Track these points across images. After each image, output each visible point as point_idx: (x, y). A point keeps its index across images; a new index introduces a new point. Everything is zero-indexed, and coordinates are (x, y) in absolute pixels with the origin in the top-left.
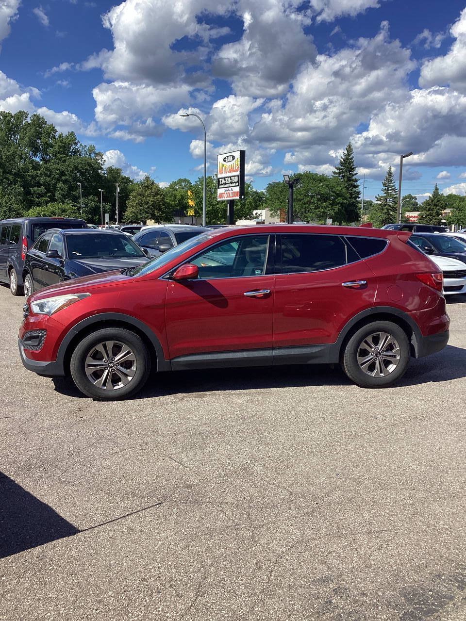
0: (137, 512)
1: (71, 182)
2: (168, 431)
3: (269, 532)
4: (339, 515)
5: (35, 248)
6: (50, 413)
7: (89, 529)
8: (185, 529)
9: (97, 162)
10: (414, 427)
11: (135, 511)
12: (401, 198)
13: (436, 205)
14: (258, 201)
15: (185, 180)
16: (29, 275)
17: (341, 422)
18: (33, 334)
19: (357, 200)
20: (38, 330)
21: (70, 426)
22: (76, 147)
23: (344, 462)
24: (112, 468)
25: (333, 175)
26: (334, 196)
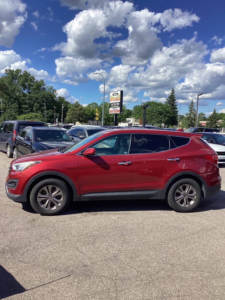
0: (57, 280)
1: (41, 103)
2: (77, 234)
3: (125, 294)
4: (163, 286)
5: (19, 135)
6: (18, 221)
7: (31, 289)
8: (81, 291)
9: (53, 94)
10: (203, 235)
11: (56, 280)
12: (198, 114)
13: (214, 118)
14: (129, 114)
15: (95, 103)
16: (16, 148)
17: (166, 231)
18: (12, 181)
19: (177, 114)
20: (15, 179)
21: (28, 229)
22: (44, 87)
23: (167, 254)
24: (47, 254)
25: (165, 103)
26: (165, 113)
